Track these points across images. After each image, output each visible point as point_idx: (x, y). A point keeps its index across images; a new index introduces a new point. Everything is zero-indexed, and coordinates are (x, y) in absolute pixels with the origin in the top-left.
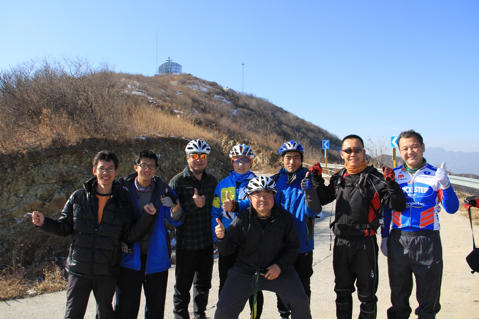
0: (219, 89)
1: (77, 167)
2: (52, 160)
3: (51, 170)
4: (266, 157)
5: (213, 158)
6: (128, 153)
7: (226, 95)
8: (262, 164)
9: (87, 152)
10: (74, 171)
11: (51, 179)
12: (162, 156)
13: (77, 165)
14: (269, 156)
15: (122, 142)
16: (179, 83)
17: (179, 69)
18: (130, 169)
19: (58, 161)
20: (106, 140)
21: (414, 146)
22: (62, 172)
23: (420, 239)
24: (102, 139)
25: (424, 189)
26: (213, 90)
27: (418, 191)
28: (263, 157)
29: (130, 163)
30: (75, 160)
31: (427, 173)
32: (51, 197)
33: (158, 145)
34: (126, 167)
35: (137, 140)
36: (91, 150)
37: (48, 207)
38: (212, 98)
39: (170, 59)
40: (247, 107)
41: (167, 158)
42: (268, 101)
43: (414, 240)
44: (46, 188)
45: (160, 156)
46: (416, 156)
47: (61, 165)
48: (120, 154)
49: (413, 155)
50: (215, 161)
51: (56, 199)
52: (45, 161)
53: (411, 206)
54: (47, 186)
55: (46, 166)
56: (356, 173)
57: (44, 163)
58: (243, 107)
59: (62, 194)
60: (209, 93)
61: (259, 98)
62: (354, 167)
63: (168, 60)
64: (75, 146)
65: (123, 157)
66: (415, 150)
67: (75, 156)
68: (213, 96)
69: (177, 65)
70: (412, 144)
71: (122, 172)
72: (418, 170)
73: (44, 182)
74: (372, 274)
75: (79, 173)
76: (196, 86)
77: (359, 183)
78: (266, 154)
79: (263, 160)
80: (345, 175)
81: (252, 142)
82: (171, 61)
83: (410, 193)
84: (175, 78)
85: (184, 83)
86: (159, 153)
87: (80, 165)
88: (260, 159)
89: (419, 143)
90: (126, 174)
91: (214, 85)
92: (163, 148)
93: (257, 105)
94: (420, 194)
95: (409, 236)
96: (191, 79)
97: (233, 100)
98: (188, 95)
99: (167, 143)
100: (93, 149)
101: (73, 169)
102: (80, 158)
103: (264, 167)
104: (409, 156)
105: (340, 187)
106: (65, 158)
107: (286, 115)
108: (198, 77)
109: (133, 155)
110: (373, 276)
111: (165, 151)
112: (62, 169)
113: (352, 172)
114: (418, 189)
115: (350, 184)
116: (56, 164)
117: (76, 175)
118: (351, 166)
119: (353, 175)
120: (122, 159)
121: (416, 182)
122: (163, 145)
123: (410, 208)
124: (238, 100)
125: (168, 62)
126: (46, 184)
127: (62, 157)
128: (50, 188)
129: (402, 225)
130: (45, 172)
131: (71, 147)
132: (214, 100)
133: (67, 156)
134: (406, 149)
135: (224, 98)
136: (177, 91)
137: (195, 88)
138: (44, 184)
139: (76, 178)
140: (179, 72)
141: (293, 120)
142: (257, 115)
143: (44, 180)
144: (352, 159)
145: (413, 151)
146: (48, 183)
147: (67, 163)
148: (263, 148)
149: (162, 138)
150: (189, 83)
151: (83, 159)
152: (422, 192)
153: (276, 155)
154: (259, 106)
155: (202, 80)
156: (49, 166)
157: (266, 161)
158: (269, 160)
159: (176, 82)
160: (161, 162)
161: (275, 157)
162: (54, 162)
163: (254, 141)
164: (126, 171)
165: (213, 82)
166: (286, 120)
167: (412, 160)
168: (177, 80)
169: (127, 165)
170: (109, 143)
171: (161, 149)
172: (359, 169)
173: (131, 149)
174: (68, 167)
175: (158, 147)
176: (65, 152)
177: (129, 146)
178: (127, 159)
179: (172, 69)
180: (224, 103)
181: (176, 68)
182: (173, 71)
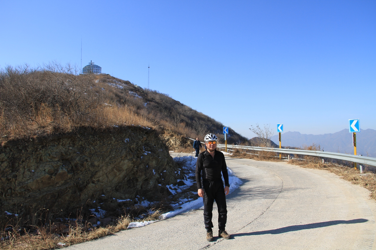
0: (132, 86)
1: (72, 148)
2: (54, 143)
3: (54, 151)
4: (178, 140)
6: (108, 137)
7: (137, 92)
8: (175, 145)
9: (78, 137)
10: (70, 151)
11: (55, 158)
12: (130, 140)
13: (72, 147)
14: (180, 139)
15: (104, 130)
16: (101, 81)
17: (99, 70)
18: (110, 150)
19: (59, 144)
20: (91, 128)
22: (62, 152)
24: (89, 127)
26: (127, 87)
28: (175, 140)
29: (111, 145)
30: (69, 143)
32: (56, 172)
33: (126, 132)
34: (108, 149)
37: (54, 180)
38: (127, 93)
39: (92, 62)
40: (154, 101)
41: (133, 141)
42: (168, 96)
44: (52, 165)
45: (129, 140)
47: (61, 147)
51: (60, 173)
52: (49, 144)
54: (52, 163)
55: (50, 148)
57: (49, 146)
58: (151, 101)
59: (64, 169)
60: (125, 90)
61: (161, 94)
63: (90, 63)
64: (71, 133)
65: (105, 140)
67: (70, 140)
68: (128, 92)
69: (97, 67)
73: (49, 160)
75: (74, 153)
76: (114, 84)
78: (178, 137)
79: (176, 142)
81: (167, 129)
82: (92, 64)
84: (97, 77)
85: (104, 81)
86: (127, 137)
87: (74, 147)
88: (173, 141)
90: (108, 153)
91: (128, 83)
93: (160, 99)
96: (110, 79)
97: (143, 95)
98: (111, 91)
99: (131, 130)
100: (83, 135)
101: (69, 150)
102: (73, 142)
103: (176, 148)
106: (64, 141)
107: (183, 107)
108: (115, 77)
109: (112, 139)
111: (131, 136)
112: (62, 150)
116: (57, 146)
117: (72, 155)
120: (104, 142)
124: (147, 95)
125: (90, 64)
126: (51, 162)
127: (61, 141)
128: (55, 165)
130: (50, 152)
131: (69, 133)
132: (129, 95)
133: (65, 140)
135: (136, 94)
136: (101, 88)
137: (114, 86)
138: (49, 162)
139: (72, 157)
140: (99, 73)
141: (188, 111)
142: (162, 107)
143: (49, 159)
146: (53, 161)
147: (64, 145)
148: (175, 133)
150: (109, 82)
151: (75, 142)
153: (185, 138)
154: (162, 100)
155: (119, 79)
156: (53, 148)
157: (178, 143)
158: (180, 142)
159: (98, 80)
160: (130, 145)
161: (185, 140)
162: (56, 145)
163: (168, 128)
164: (108, 152)
165: (127, 81)
166: (183, 111)
168: (99, 79)
169: (109, 146)
173: (111, 134)
174: (66, 149)
175: (126, 133)
176: (64, 137)
177: (109, 133)
178: (108, 142)
179: (93, 70)
180: (136, 97)
181: (97, 69)
182: (95, 72)
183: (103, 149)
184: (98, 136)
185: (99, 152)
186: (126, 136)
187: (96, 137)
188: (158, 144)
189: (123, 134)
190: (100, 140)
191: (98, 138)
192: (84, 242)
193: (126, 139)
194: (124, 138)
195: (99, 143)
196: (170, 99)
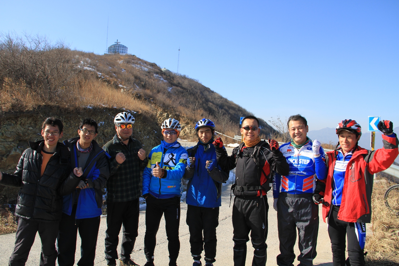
0: (158, 69)
1: (32, 128)
2: (11, 121)
3: (9, 130)
5: (148, 127)
6: (76, 119)
7: (163, 75)
8: (189, 134)
9: (41, 117)
10: (29, 132)
11: (9, 138)
12: (105, 123)
13: (32, 127)
15: (72, 110)
16: (125, 62)
17: (125, 50)
19: (16, 123)
20: (58, 107)
21: (300, 127)
22: (19, 133)
23: (303, 200)
24: (55, 106)
25: (306, 161)
26: (153, 70)
27: (302, 163)
28: (191, 128)
30: (31, 123)
31: (309, 148)
32: (8, 153)
33: (103, 114)
35: (85, 109)
36: (45, 115)
37: (5, 161)
38: (152, 76)
39: (118, 42)
40: (180, 85)
41: (110, 125)
42: (198, 82)
43: (297, 201)
44: (4, 146)
45: (104, 123)
46: (301, 135)
47: (18, 126)
48: (70, 120)
49: (299, 134)
50: (150, 130)
51: (12, 155)
52: (4, 122)
53: (296, 174)
54: (5, 144)
55: (5, 127)
56: (251, 146)
57: (4, 124)
58: (177, 86)
59: (18, 151)
60: (149, 72)
61: (191, 79)
62: (250, 141)
63: (116, 42)
64: (31, 111)
65: (72, 122)
66: (301, 130)
67: (31, 119)
68: (153, 75)
69: (123, 47)
70: (299, 126)
71: (70, 135)
72: (303, 146)
73: (3, 140)
74: (263, 226)
75: (33, 134)
76: (139, 66)
77: (253, 153)
79: (191, 131)
80: (243, 147)
81: (182, 116)
82: (119, 43)
83: (296, 164)
84: (122, 57)
85: (128, 62)
86: (103, 120)
87: (35, 127)
89: (304, 125)
91: (154, 66)
92: (106, 116)
93: (189, 85)
94: (304, 165)
95: (294, 198)
96: (135, 60)
97: (169, 79)
98: (131, 73)
99: (110, 112)
100: (47, 114)
101: (28, 130)
102: (35, 121)
103: (191, 136)
104: (296, 135)
105: (239, 157)
106: (22, 121)
107: (212, 94)
108: (141, 58)
110: (264, 228)
111: (108, 119)
112: (19, 130)
113: (249, 145)
114: (302, 161)
115: (246, 155)
116: (14, 126)
117: (31, 136)
118: (248, 141)
119: (249, 147)
120: (71, 124)
121: (301, 155)
122: (107, 114)
123: (295, 176)
124: (173, 79)
125: (116, 43)
126: (4, 142)
127: (19, 120)
128: (8, 145)
129: (288, 189)
130: (4, 131)
131: (28, 112)
132: (153, 78)
133: (24, 119)
134: (294, 130)
135: (162, 77)
136: (122, 69)
137: (138, 67)
138: (2, 142)
139: (31, 138)
140: (125, 53)
141: (218, 99)
142: (188, 93)
143: (3, 139)
144: (249, 135)
145: (299, 131)
146: (6, 141)
147: (23, 125)
148: (191, 120)
149: (106, 108)
150: (133, 63)
151: (38, 122)
152: (305, 163)
154: (191, 85)
155: (144, 61)
156: (8, 127)
159: (122, 61)
160: (104, 128)
162: (12, 124)
163: (184, 114)
165: (153, 63)
166: (212, 98)
167: (298, 138)
168: (123, 60)
169: (76, 129)
170: (61, 110)
171: (105, 117)
172: (254, 143)
173: (79, 116)
174: (25, 129)
175: (102, 116)
176: (23, 116)
177: (77, 114)
178: (75, 124)
179: (119, 50)
180: (161, 81)
181: (123, 50)
182: (120, 52)
183: (68, 132)
184: (64, 116)
185: (64, 135)
186: (101, 118)
187: (62, 117)
188: (145, 130)
189: (98, 116)
190: (66, 121)
191: (65, 119)
192: (11, 233)
193: (101, 122)
194: (98, 120)
195: (65, 124)
196: (200, 84)
